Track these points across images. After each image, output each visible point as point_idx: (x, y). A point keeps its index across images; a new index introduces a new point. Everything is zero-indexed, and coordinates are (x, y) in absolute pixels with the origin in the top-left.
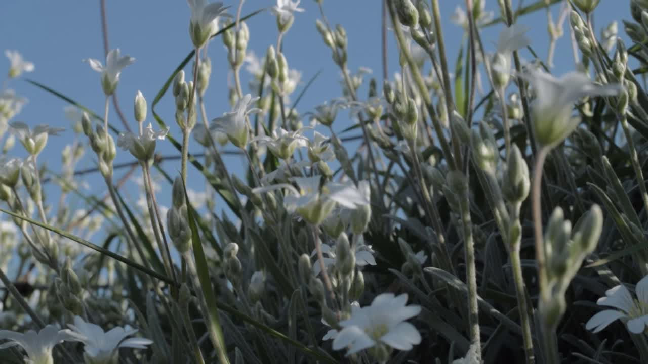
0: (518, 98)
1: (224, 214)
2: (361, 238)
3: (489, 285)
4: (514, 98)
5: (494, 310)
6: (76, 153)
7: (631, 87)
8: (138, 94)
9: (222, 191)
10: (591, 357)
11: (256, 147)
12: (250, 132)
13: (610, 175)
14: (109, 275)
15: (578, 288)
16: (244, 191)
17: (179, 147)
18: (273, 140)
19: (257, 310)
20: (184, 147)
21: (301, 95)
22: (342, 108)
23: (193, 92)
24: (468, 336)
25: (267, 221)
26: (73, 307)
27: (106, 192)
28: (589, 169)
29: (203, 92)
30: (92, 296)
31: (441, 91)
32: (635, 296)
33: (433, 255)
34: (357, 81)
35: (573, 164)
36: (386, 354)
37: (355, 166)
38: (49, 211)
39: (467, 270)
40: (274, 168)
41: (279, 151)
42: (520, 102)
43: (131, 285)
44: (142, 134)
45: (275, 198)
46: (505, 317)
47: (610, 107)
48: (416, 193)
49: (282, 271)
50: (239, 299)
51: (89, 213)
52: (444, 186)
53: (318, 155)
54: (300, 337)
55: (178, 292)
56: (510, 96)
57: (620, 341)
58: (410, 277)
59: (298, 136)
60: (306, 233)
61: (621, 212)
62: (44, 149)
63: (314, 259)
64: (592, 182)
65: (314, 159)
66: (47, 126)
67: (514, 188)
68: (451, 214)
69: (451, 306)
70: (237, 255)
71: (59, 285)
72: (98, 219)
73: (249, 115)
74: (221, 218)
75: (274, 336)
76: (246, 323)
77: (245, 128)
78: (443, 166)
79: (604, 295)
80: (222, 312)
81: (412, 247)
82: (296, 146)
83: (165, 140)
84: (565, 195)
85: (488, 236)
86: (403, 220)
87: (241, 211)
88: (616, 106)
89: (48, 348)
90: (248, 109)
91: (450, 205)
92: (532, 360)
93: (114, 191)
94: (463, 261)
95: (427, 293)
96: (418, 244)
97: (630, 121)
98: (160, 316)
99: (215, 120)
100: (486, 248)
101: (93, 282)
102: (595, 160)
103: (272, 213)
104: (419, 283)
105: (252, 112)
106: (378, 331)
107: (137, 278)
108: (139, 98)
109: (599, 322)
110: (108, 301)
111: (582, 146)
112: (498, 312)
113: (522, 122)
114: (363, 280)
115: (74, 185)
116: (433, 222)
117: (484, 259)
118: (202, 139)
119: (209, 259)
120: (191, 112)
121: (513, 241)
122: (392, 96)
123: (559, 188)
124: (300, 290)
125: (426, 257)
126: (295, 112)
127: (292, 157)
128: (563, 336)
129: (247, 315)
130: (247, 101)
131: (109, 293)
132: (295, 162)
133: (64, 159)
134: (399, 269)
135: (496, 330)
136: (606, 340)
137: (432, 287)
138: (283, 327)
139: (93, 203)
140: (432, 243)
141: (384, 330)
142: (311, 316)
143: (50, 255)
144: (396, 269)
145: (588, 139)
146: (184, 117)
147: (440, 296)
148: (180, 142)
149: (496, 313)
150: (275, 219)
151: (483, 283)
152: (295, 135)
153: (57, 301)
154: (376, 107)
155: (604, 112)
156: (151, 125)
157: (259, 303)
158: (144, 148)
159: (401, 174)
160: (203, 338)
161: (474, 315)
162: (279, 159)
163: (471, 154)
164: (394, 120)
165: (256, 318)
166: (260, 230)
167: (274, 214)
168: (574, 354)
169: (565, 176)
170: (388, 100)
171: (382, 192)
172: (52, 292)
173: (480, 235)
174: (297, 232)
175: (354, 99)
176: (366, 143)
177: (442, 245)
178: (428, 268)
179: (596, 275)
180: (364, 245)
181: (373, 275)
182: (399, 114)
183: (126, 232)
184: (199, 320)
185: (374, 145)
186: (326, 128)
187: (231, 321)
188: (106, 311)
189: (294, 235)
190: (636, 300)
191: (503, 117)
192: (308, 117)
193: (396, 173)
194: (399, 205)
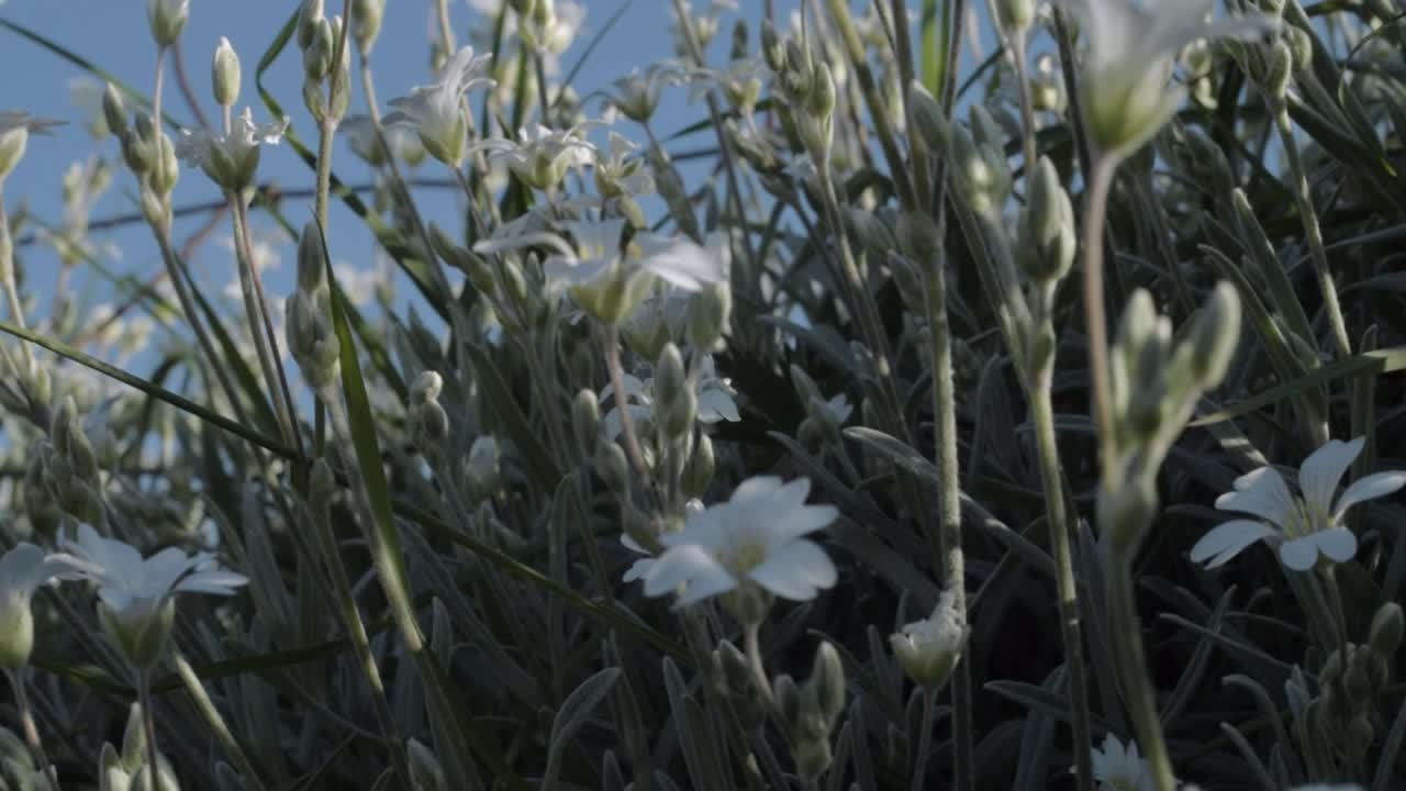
0: (1054, 64)
1: (412, 312)
2: (708, 363)
3: (985, 469)
4: (1045, 66)
5: (993, 522)
6: (93, 181)
7: (1299, 40)
8: (220, 43)
9: (409, 263)
10: (1202, 623)
11: (483, 167)
12: (471, 134)
13: (1251, 231)
14: (162, 448)
15: (1179, 477)
16: (455, 259)
17: (311, 161)
18: (519, 148)
19: (482, 520)
20: (321, 158)
21: (585, 57)
22: (672, 84)
23: (342, 42)
24: (936, 578)
25: (508, 329)
26: (79, 506)
27: (160, 265)
28: (1206, 219)
29: (369, 46)
30: (126, 489)
31: (888, 52)
32: (1297, 492)
33: (866, 403)
34: (706, 26)
35: (1173, 213)
36: (761, 608)
37: (701, 213)
38: (32, 306)
39: (937, 437)
40: (522, 210)
41: (533, 173)
42: (1060, 77)
43: (210, 469)
44: (229, 131)
45: (524, 274)
46: (1019, 537)
47: (1253, 84)
48: (831, 270)
49: (539, 438)
50: (444, 498)
51: (120, 312)
52: (892, 252)
53: (617, 182)
54: (576, 579)
55: (308, 476)
56: (1037, 60)
57: (1267, 591)
58: (814, 450)
59: (575, 139)
60: (589, 353)
61: (1271, 310)
62: (18, 166)
63: (608, 405)
64: (1211, 245)
65: (609, 192)
66: (26, 114)
67: (1040, 248)
68: (907, 317)
69: (902, 513)
70: (440, 399)
71: (48, 459)
72: (142, 324)
73: (468, 92)
74: (407, 324)
75: (519, 576)
76: (457, 547)
77: (460, 121)
78: (890, 212)
79: (1231, 488)
80: (407, 523)
81: (820, 388)
82: (568, 162)
83: (280, 145)
84: (1155, 276)
85: (983, 364)
86: (803, 330)
87: (449, 306)
88: (1266, 80)
89: (22, 594)
90: (465, 80)
91: (904, 294)
92: (1074, 627)
93: (176, 266)
94: (930, 418)
95: (851, 486)
96: (831, 378)
97: (1296, 113)
98: (274, 536)
99: (391, 103)
100: (980, 388)
101: (130, 463)
102: (1218, 201)
103: (515, 306)
104: (833, 463)
105: (475, 85)
106: (743, 555)
107: (223, 454)
108: (223, 52)
109: (1219, 547)
110: (158, 500)
111: (1190, 171)
112: (1003, 526)
113: (1063, 119)
114: (711, 454)
115: (88, 248)
116: (865, 332)
117: (976, 414)
118: (365, 148)
119: (381, 414)
120: (337, 82)
121: (1037, 366)
122: (780, 53)
123: (1141, 261)
124: (575, 475)
125: (850, 408)
126: (570, 94)
127: (561, 186)
128: (1145, 581)
129: (461, 531)
130: (465, 63)
131: (163, 485)
132: (567, 197)
133: (66, 195)
134: (792, 432)
135: (998, 568)
136: (1234, 587)
137: (863, 473)
138: (538, 556)
139: (131, 290)
140: (863, 376)
141: (757, 556)
142: (600, 533)
143: (33, 396)
144: (783, 430)
145: (1203, 154)
146: (321, 95)
147: (878, 491)
148: (313, 149)
149: (999, 530)
150: (521, 320)
151: (972, 465)
152: (566, 137)
153: (46, 500)
154: (746, 82)
155: (1242, 99)
156: (248, 111)
157: (486, 505)
158: (232, 162)
159: (800, 230)
160: (362, 583)
161: (951, 529)
162: (535, 192)
163: (950, 181)
164: (784, 110)
165: (481, 539)
166: (491, 347)
167: (520, 308)
168: (1164, 615)
169: (1154, 235)
170: (771, 63)
171: (759, 267)
172: (37, 478)
173: (967, 362)
174: (569, 348)
175: (699, 64)
176: (725, 165)
177: (884, 379)
178: (854, 428)
179: (1218, 448)
180: (713, 378)
181: (735, 445)
182: (796, 94)
183: (203, 355)
184: (357, 541)
185: (742, 166)
186: (635, 126)
187: (425, 544)
188: (154, 521)
189: (563, 361)
190: (1299, 500)
191: (1020, 105)
192: (598, 100)
193: (788, 227)
194: (794, 298)
